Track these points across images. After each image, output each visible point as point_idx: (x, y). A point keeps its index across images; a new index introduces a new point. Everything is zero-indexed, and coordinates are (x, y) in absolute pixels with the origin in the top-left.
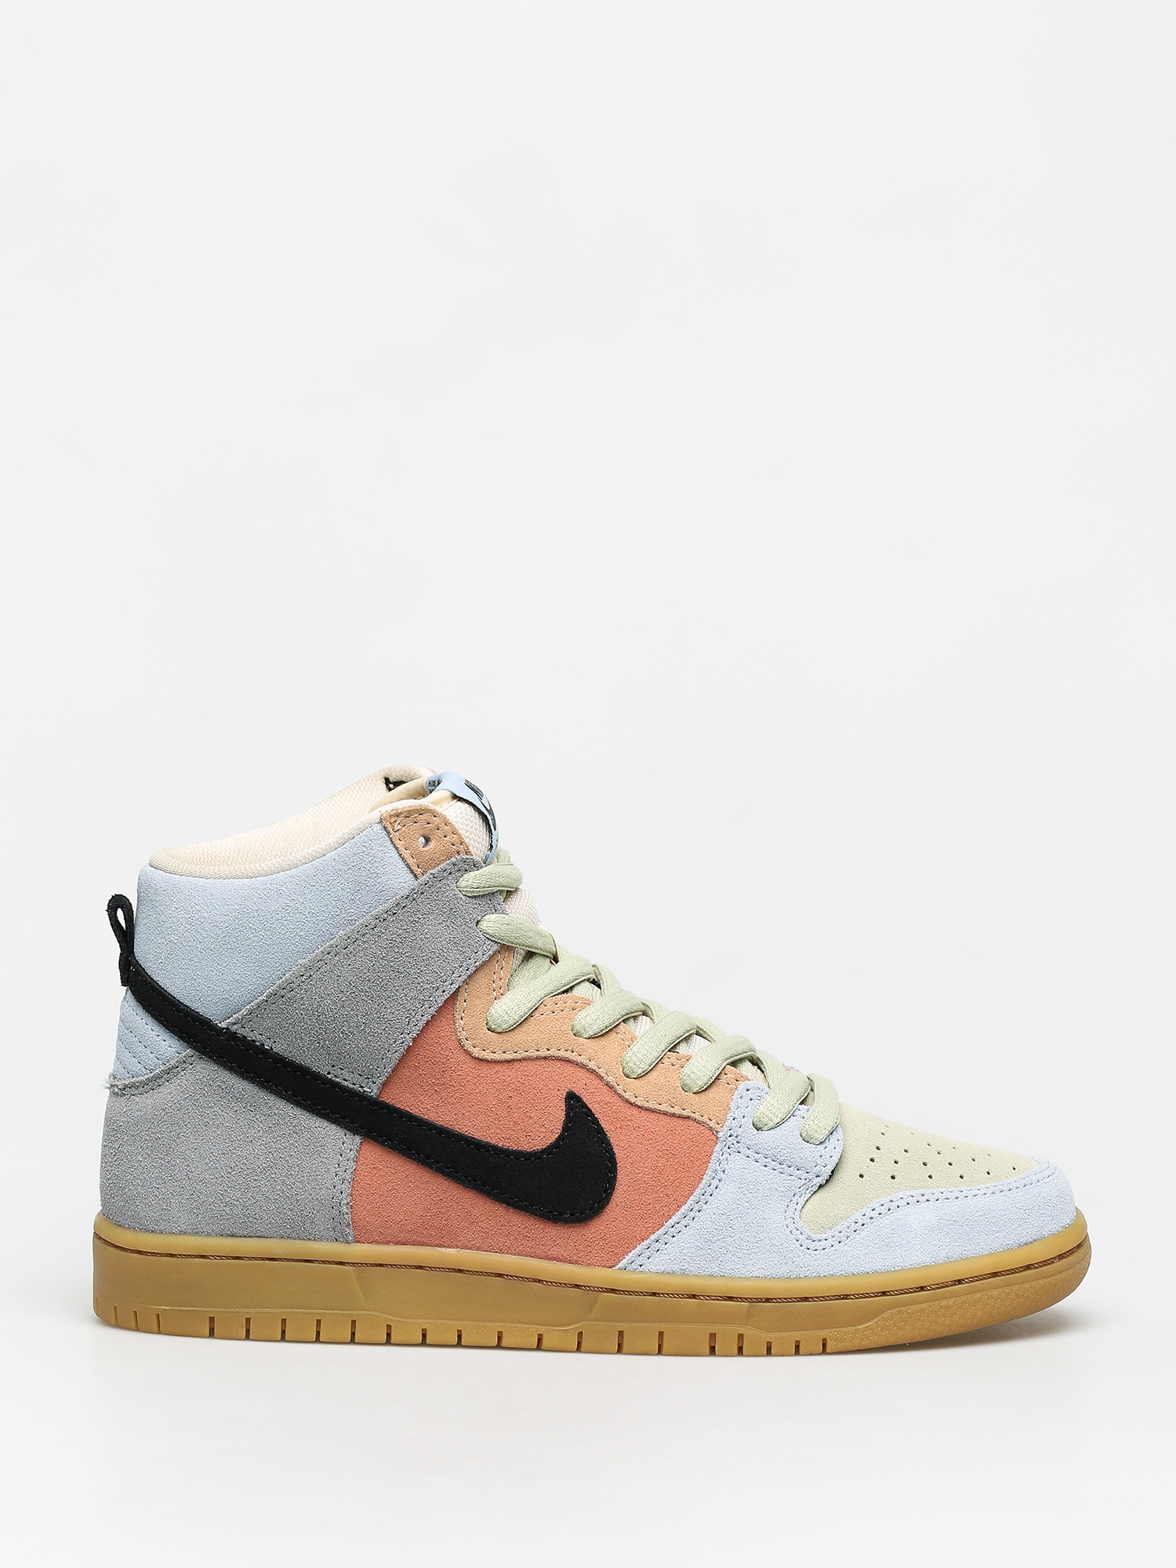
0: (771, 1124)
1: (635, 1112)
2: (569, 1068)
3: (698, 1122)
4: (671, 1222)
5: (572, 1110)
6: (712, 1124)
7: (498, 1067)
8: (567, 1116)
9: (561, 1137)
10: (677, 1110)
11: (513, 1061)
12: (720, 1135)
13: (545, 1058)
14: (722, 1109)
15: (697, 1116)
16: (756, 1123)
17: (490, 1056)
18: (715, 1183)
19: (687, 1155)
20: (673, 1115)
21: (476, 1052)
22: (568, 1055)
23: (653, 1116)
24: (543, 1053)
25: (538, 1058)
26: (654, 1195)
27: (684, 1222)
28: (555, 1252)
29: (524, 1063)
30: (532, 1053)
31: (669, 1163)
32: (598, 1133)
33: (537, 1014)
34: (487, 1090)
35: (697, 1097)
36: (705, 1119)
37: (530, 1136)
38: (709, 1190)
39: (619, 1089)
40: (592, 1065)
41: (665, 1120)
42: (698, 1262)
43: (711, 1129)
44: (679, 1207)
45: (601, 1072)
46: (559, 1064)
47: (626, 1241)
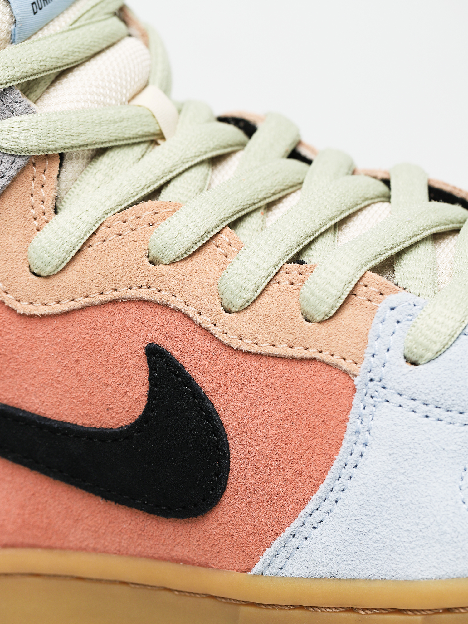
0: (429, 355)
1: (242, 359)
2: (148, 310)
3: (328, 365)
4: (308, 509)
5: (155, 370)
6: (345, 365)
7: (56, 323)
8: (151, 378)
9: (149, 408)
10: (298, 352)
11: (73, 311)
12: (357, 380)
13: (113, 302)
14: (359, 340)
15: (325, 356)
16: (409, 356)
17: (41, 310)
18: (359, 448)
19: (317, 413)
20: (293, 359)
21: (22, 308)
22: (144, 293)
23: (266, 362)
24: (110, 295)
25: (104, 304)
26: (282, 474)
27: (325, 507)
28: (178, 552)
29: (85, 313)
30: (96, 298)
31: (295, 427)
32: (194, 397)
33: (95, 242)
34: (47, 354)
35: (323, 328)
36: (335, 360)
37: (112, 409)
38: (351, 460)
39: (217, 331)
40: (176, 303)
41: (283, 367)
42: (349, 562)
43: (345, 373)
44: (316, 486)
45: (190, 310)
46: (133, 307)
47: (257, 537)
